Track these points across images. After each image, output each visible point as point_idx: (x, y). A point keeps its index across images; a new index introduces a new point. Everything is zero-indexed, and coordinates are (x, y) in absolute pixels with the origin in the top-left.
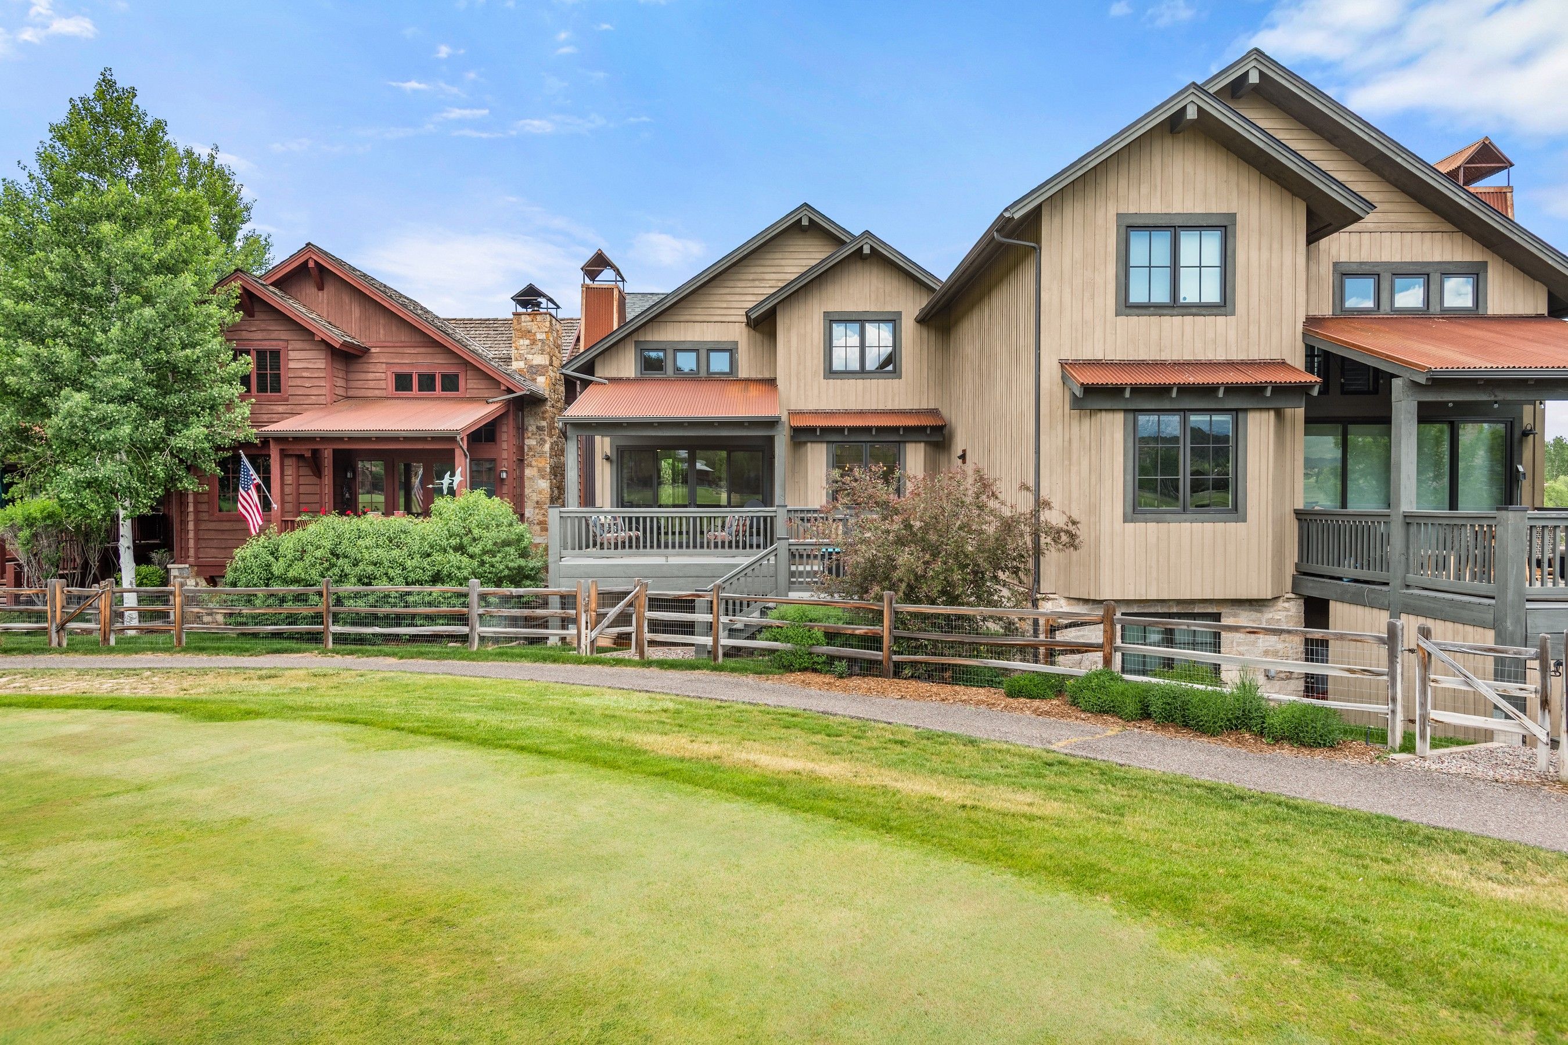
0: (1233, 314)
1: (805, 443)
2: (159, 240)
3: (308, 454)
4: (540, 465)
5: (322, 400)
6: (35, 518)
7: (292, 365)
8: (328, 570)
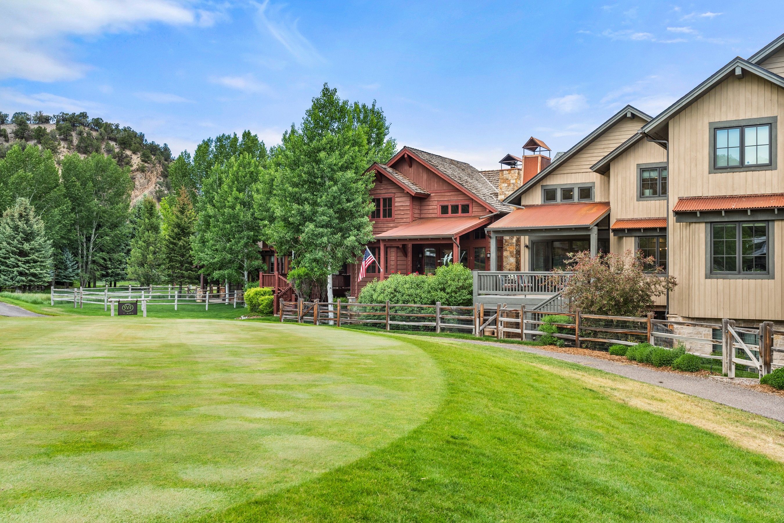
0: (776, 168)
1: (623, 237)
2: (341, 156)
3: (401, 246)
4: (511, 250)
5: (408, 220)
6: (302, 275)
7: (396, 204)
8: (393, 298)
